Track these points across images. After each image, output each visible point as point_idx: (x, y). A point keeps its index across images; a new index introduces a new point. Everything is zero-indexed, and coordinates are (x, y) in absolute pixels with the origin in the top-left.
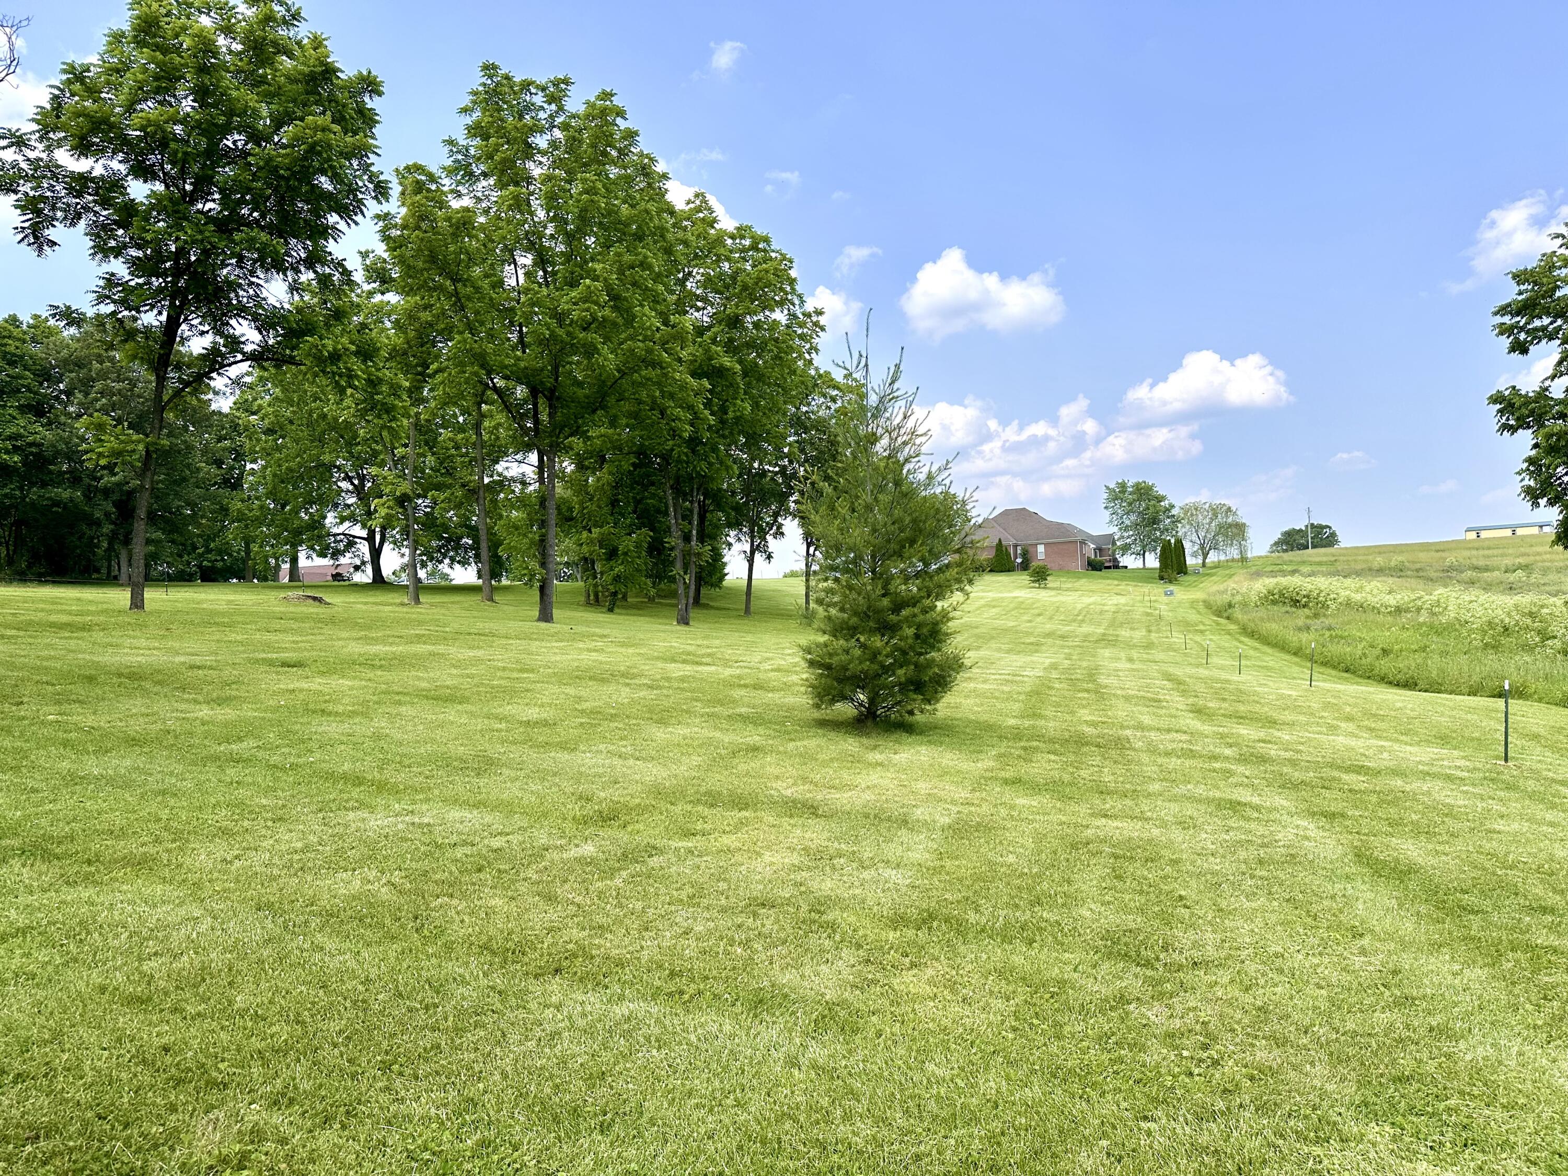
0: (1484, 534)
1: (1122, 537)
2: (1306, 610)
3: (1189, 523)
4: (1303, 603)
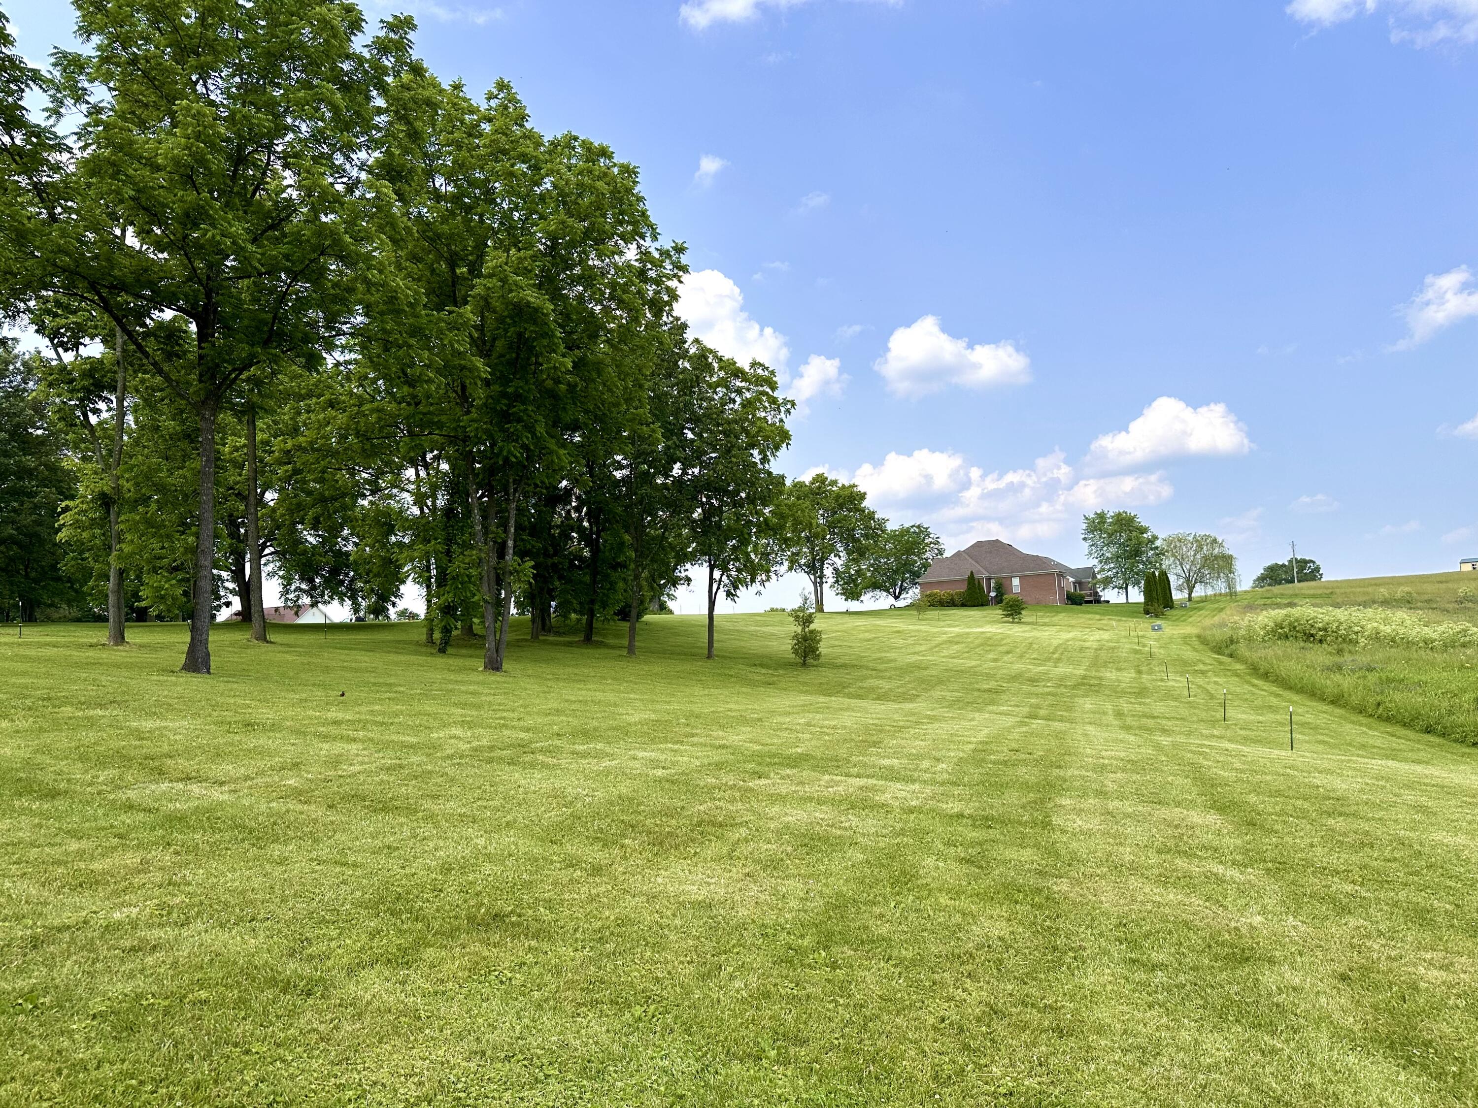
1: (1103, 570)
2: (1325, 646)
3: (1173, 555)
4: (1318, 637)
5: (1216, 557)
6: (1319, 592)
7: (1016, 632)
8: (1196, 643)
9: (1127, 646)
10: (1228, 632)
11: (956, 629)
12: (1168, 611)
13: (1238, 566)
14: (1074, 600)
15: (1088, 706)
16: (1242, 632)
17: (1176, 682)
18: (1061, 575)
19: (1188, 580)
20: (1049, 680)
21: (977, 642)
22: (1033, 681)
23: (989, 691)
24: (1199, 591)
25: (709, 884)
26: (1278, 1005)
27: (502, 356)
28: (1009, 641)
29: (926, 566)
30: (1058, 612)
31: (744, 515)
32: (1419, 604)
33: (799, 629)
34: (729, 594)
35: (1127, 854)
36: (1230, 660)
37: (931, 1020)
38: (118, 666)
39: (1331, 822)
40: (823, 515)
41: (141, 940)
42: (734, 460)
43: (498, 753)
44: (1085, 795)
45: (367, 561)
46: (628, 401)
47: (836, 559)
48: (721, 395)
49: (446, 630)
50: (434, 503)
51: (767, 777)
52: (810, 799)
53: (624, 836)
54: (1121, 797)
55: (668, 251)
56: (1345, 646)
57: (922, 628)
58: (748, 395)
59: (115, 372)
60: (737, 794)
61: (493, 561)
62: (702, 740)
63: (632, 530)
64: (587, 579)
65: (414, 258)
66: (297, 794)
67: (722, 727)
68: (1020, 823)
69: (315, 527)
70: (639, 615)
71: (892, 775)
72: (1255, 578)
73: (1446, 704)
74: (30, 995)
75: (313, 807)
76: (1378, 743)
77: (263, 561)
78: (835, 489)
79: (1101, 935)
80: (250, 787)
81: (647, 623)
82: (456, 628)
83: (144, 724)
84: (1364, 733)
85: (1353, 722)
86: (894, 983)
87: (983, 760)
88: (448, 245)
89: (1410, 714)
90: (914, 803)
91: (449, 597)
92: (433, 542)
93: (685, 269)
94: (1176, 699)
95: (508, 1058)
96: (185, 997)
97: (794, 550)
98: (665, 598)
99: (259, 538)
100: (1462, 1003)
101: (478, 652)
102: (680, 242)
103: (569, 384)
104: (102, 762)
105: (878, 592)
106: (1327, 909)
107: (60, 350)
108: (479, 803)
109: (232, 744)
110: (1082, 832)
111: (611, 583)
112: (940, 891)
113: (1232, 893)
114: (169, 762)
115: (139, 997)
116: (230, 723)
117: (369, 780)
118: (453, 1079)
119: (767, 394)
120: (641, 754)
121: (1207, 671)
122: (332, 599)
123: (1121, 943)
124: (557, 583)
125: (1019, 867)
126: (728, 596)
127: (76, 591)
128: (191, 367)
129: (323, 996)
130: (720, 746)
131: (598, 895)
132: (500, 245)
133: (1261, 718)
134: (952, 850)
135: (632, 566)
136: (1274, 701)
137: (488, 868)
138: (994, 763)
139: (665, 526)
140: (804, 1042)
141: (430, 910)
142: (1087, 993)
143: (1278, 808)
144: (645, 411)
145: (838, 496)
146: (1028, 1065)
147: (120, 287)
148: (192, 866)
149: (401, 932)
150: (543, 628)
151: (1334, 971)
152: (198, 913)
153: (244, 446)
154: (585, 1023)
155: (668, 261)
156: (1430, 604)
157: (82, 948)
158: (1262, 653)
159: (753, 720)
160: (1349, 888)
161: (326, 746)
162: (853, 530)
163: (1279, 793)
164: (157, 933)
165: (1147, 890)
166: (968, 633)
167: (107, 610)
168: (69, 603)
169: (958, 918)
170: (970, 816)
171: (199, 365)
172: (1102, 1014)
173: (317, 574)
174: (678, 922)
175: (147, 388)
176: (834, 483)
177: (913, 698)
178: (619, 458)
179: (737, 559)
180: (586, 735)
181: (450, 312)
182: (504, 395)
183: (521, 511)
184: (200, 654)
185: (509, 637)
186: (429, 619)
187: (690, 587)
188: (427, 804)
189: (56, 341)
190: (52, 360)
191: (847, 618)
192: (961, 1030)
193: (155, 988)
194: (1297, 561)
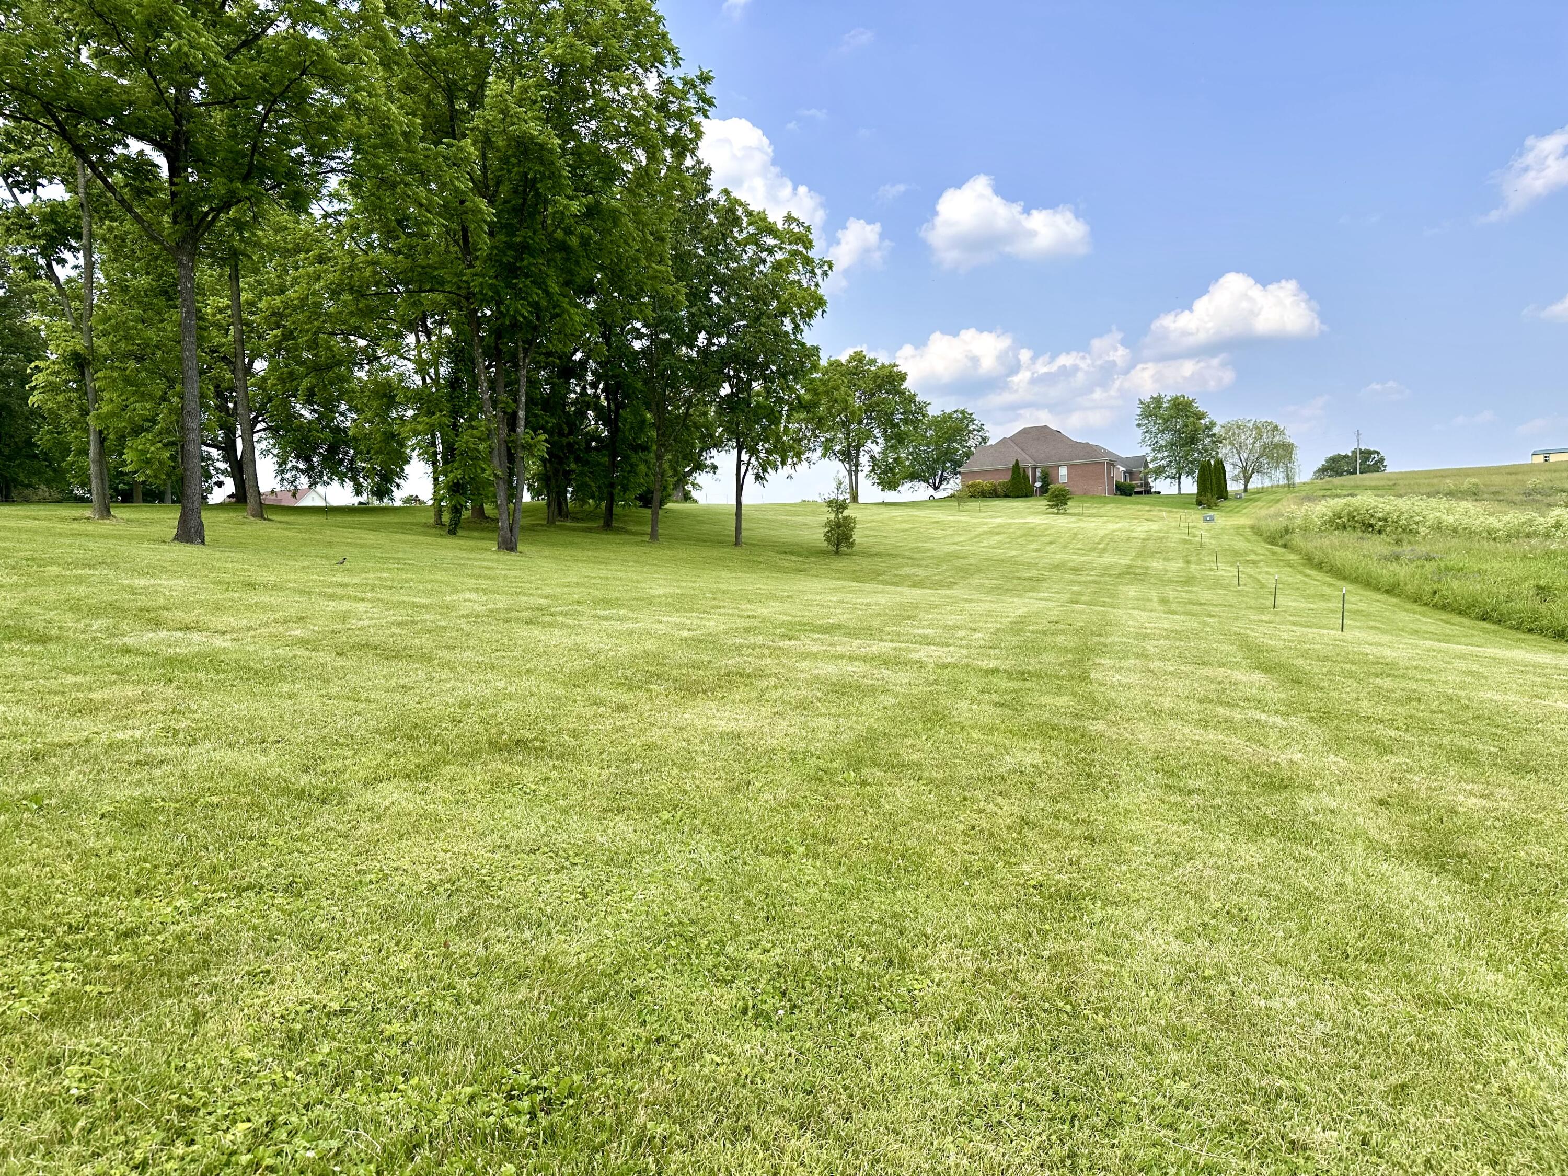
0: (1553, 458)
1: (1155, 459)
2: (1383, 536)
3: (1230, 443)
4: (1377, 528)
5: (1276, 446)
6: (1382, 483)
7: (1061, 522)
8: (1249, 533)
9: (1176, 536)
10: (1283, 522)
11: (999, 520)
12: (1222, 503)
13: (1298, 455)
14: (1123, 490)
15: (1132, 594)
16: (1299, 522)
17: (1227, 572)
18: (1111, 464)
19: (1244, 470)
20: (1093, 569)
21: (1019, 533)
22: (1076, 570)
23: (1030, 579)
24: (1256, 482)
25: (737, 720)
26: (1313, 824)
27: (506, 202)
28: (1052, 531)
29: (968, 455)
30: (1106, 503)
31: (775, 390)
32: (1486, 496)
33: (832, 516)
34: (758, 477)
35: (1167, 703)
36: (1283, 550)
37: (961, 827)
38: (106, 537)
39: (1378, 681)
40: (860, 398)
41: (146, 756)
42: (763, 329)
43: (514, 614)
44: (1125, 657)
45: (366, 437)
46: (650, 255)
47: (873, 446)
48: (750, 253)
49: (456, 510)
50: (437, 373)
51: (798, 639)
52: (842, 657)
53: (650, 683)
54: (1163, 659)
55: (692, 80)
56: (1404, 536)
57: (963, 519)
58: (779, 256)
59: (79, 217)
60: (766, 652)
61: (504, 432)
62: (730, 612)
63: (654, 406)
64: (606, 460)
65: (407, 88)
66: (303, 642)
67: (750, 601)
68: (1057, 677)
69: (308, 402)
70: (662, 503)
71: (927, 641)
72: (1316, 469)
73: (1504, 591)
74: (35, 797)
75: (321, 654)
76: (1432, 629)
77: (256, 437)
78: (873, 368)
79: (1137, 765)
80: (254, 637)
81: (667, 511)
82: (467, 509)
83: (137, 581)
84: (1419, 620)
85: (1407, 611)
86: (924, 798)
87: (1021, 630)
88: (445, 72)
89: (1467, 602)
90: (949, 660)
91: (459, 474)
92: (438, 414)
93: (709, 102)
94: (1225, 588)
95: (533, 851)
96: (196, 801)
97: (828, 435)
98: (689, 487)
99: (251, 411)
100: (1499, 824)
101: (490, 535)
102: (705, 70)
103: (582, 236)
104: (95, 612)
105: (916, 483)
106: (1369, 750)
107: (15, 190)
108: (498, 653)
109: (232, 600)
110: (1120, 685)
111: (632, 465)
112: (973, 727)
113: (1273, 735)
114: (165, 613)
115: (147, 801)
116: (229, 583)
117: (380, 632)
118: (476, 866)
119: (801, 253)
120: (665, 619)
121: (1259, 562)
122: (332, 480)
123: (1157, 772)
124: (573, 466)
125: (1056, 711)
126: (757, 479)
127: (55, 470)
128: (164, 207)
129: (339, 804)
130: (749, 617)
131: (624, 727)
132: (502, 73)
133: (1312, 606)
134: (987, 696)
135: (655, 447)
136: (1327, 591)
137: (508, 704)
138: (1033, 632)
139: (688, 401)
140: (831, 842)
141: (449, 736)
142: (1121, 810)
143: (1324, 670)
144: (666, 268)
145: (876, 376)
146: (1059, 864)
147: (78, 111)
148: (196, 698)
149: (419, 754)
150: (560, 514)
151: (1372, 798)
152: (205, 736)
153: (228, 307)
154: (611, 824)
155: (692, 92)
156: (1497, 496)
157: (85, 762)
158: (1318, 542)
159: (782, 597)
160: (1393, 733)
161: (334, 604)
162: (892, 414)
163: (1326, 658)
164: (162, 750)
165: (1186, 731)
166: (1010, 524)
167: (90, 491)
168: (48, 483)
169: (991, 749)
170: (1006, 671)
171: (173, 202)
172: (1136, 826)
173: (315, 453)
174: (706, 747)
175: (116, 237)
176: (873, 362)
177: (950, 585)
178: (638, 325)
179: (766, 440)
180: (607, 602)
181: (449, 146)
182: (509, 246)
183: (533, 383)
184: (192, 524)
185: (524, 522)
186: (437, 499)
187: (717, 476)
188: (444, 653)
189: (10, 180)
190: (8, 201)
191: (883, 509)
192: (992, 835)
193: (164, 794)
194: (1361, 452)
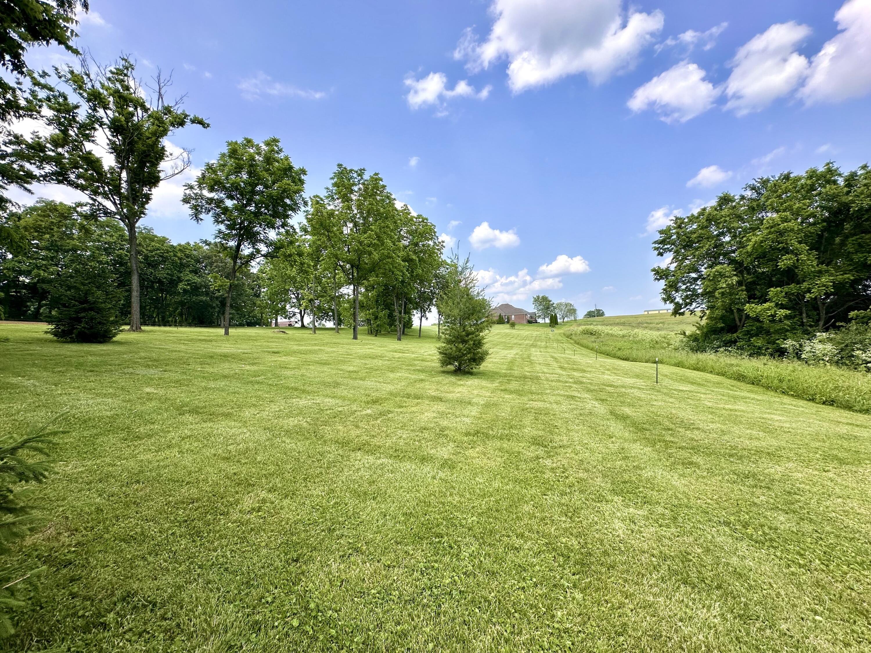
0: (650, 313)
1: (538, 313)
2: (594, 336)
3: (559, 309)
5: (571, 309)
6: (601, 320)
7: (514, 332)
8: (562, 335)
9: (544, 335)
10: (570, 332)
12: (556, 326)
14: (530, 322)
16: (575, 332)
18: (526, 314)
19: (563, 316)
21: (505, 334)
24: (566, 320)
28: (512, 334)
30: (525, 326)
32: (627, 324)
36: (570, 339)
56: (598, 336)
72: (583, 315)
121: (564, 342)
136: (577, 349)
156: (630, 324)
158: (578, 338)
166: (502, 331)
194: (597, 310)
